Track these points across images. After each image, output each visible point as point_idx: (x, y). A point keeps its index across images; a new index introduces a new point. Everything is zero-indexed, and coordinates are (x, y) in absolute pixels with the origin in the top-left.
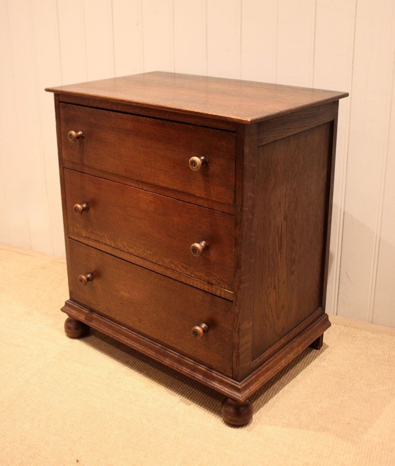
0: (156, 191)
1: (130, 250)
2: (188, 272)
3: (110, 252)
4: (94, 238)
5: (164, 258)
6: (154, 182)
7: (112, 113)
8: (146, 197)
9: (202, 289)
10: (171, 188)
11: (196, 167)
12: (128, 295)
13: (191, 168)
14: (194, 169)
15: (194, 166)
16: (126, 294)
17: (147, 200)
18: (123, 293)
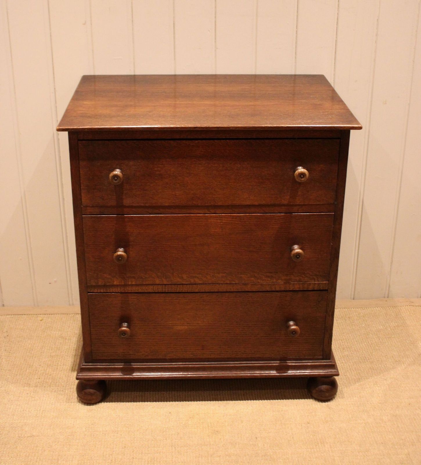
0: (235, 211)
1: (192, 281)
2: (273, 280)
3: (160, 290)
4: (134, 283)
5: (241, 276)
6: (234, 202)
7: (172, 142)
8: (219, 221)
9: (291, 290)
10: (258, 204)
11: (305, 178)
12: (186, 327)
13: (297, 180)
14: (303, 180)
15: (302, 178)
16: (184, 327)
17: (222, 224)
18: (179, 328)
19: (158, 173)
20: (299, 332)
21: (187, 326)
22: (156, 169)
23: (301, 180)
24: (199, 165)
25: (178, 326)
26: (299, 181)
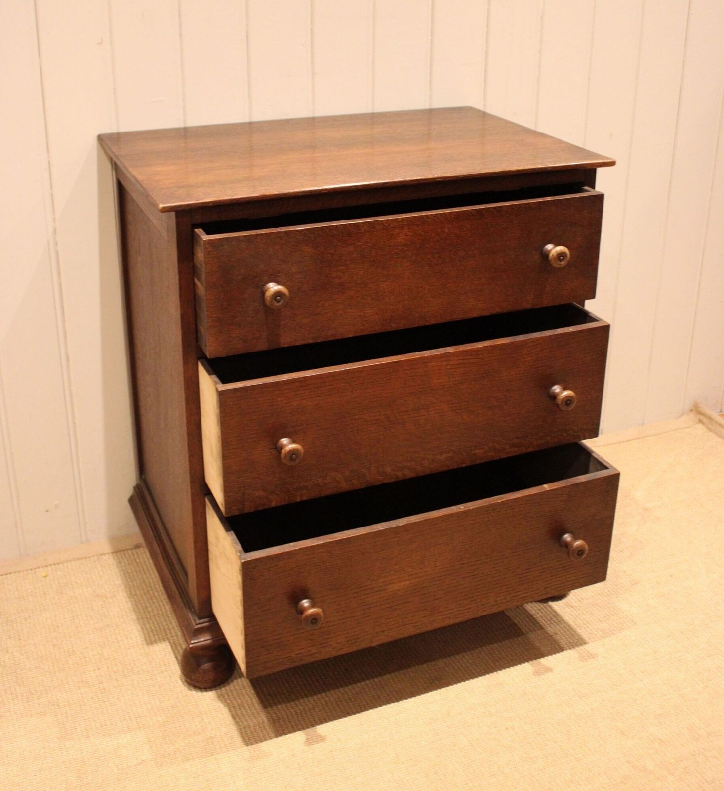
8: (445, 364)
11: (566, 260)
12: (408, 582)
13: (554, 265)
14: (563, 264)
15: (561, 260)
16: (403, 583)
17: (449, 367)
18: (395, 587)
19: (337, 281)
20: (586, 547)
21: (409, 580)
22: (334, 275)
23: (560, 265)
24: (403, 260)
25: (394, 583)
26: (558, 266)
